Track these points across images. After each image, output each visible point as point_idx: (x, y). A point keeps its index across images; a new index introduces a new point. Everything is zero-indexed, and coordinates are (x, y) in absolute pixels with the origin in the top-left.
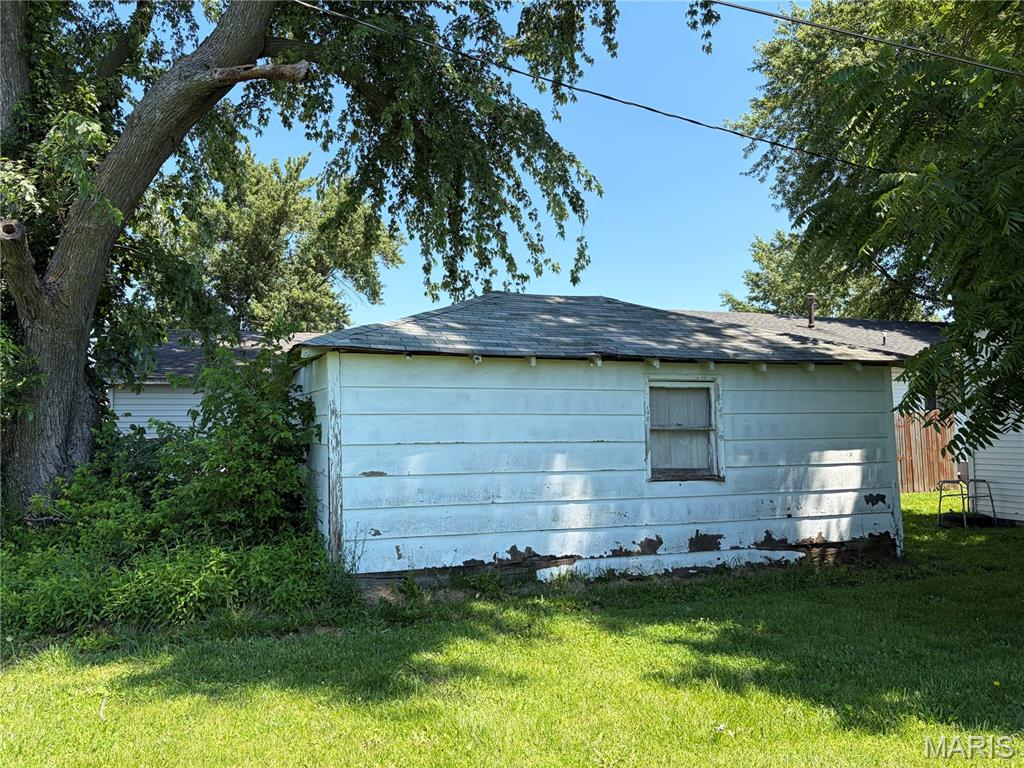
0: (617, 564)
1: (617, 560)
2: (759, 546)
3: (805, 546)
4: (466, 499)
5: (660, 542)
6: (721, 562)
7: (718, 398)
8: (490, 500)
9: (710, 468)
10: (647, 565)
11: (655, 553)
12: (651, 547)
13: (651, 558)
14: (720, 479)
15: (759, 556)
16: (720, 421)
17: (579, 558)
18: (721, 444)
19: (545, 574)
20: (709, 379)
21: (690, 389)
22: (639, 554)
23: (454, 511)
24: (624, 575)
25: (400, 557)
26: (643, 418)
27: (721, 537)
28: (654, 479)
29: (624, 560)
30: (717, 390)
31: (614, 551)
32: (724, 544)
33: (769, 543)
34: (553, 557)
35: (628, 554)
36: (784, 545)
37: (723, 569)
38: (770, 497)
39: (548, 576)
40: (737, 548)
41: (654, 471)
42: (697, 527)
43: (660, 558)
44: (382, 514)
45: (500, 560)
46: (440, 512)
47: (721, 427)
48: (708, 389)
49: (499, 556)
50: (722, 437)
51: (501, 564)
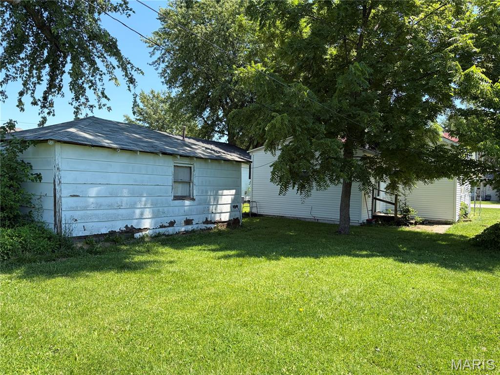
0: (162, 230)
1: (161, 229)
2: (204, 223)
3: (217, 223)
4: (110, 207)
5: (175, 222)
6: (192, 229)
7: (194, 171)
8: (119, 207)
9: (190, 196)
10: (171, 230)
11: (173, 226)
12: (172, 224)
13: (172, 228)
14: (193, 199)
15: (203, 226)
16: (195, 179)
17: (149, 229)
18: (195, 187)
19: (137, 235)
20: (192, 163)
21: (186, 167)
22: (168, 227)
23: (105, 211)
24: (164, 235)
25: (85, 230)
26: (171, 177)
27: (193, 220)
28: (174, 200)
29: (163, 229)
30: (194, 168)
31: (160, 226)
32: (194, 222)
33: (207, 222)
34: (140, 229)
35: (165, 227)
36: (211, 223)
37: (193, 231)
38: (208, 206)
39: (138, 236)
40: (198, 224)
41: (174, 197)
42: (186, 217)
43: (175, 228)
44: (78, 213)
45: (122, 230)
46: (101, 212)
47: (195, 181)
48: (191, 167)
49: (121, 229)
50: (195, 185)
51: (122, 232)
